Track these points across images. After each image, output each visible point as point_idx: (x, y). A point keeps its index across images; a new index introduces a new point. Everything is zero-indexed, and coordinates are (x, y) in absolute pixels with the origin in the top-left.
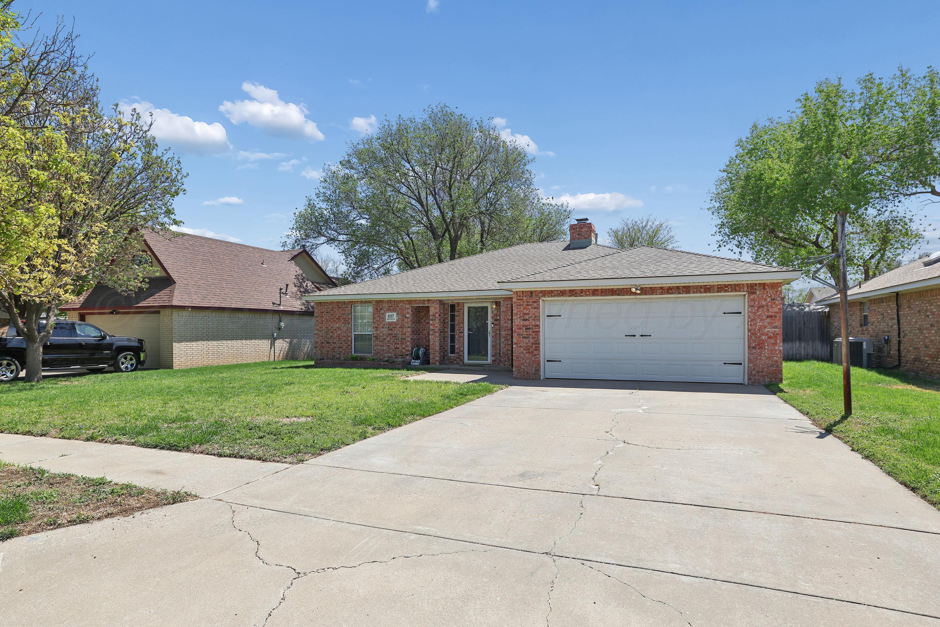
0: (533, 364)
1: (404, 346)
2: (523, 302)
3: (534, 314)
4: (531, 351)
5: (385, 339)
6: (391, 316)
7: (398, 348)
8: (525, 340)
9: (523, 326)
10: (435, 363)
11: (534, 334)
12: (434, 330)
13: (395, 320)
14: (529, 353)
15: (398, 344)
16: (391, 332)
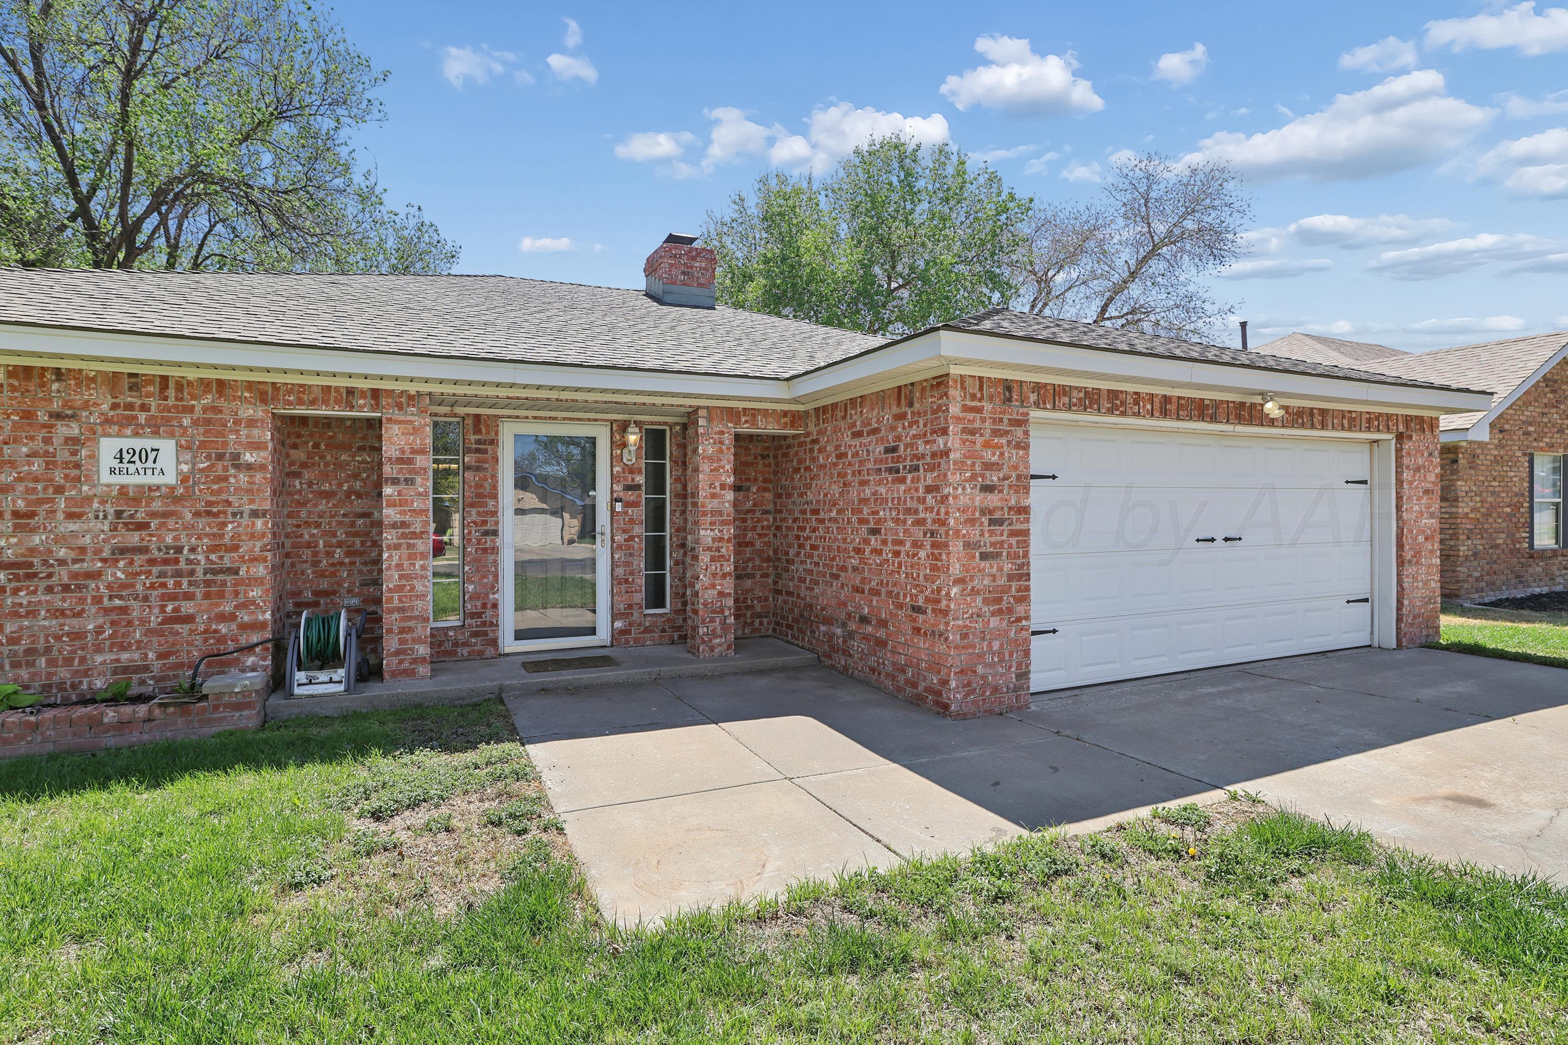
0: (1011, 655)
1: (227, 607)
2: (983, 420)
3: (1015, 468)
4: (1004, 605)
5: (96, 575)
6: (143, 455)
7: (190, 619)
8: (985, 564)
9: (983, 512)
10: (410, 673)
11: (1013, 541)
12: (404, 524)
13: (170, 478)
14: (1000, 612)
15: (189, 597)
16: (134, 538)
